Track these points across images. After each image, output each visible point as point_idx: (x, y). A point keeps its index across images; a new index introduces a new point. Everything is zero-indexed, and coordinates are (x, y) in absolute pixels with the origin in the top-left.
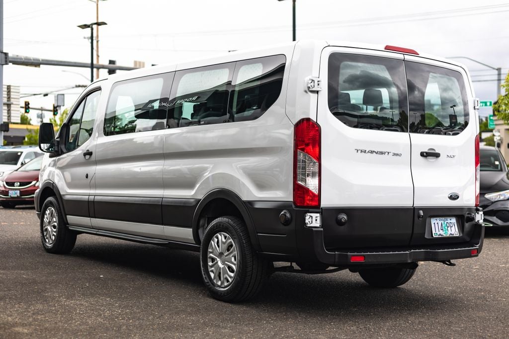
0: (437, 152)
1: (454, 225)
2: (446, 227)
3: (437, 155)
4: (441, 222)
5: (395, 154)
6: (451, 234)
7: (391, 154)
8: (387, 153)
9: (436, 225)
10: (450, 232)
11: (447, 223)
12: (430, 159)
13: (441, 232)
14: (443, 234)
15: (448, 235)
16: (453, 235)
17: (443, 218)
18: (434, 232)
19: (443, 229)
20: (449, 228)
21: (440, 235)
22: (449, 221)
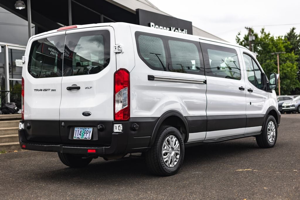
0: (78, 86)
1: (90, 133)
2: (84, 134)
3: (78, 88)
4: (81, 130)
5: (53, 90)
6: (85, 138)
7: (50, 90)
8: (48, 90)
9: (77, 132)
10: (85, 136)
11: (85, 131)
12: (73, 91)
13: (79, 136)
14: (80, 138)
15: (83, 139)
16: (87, 139)
17: (83, 128)
18: (74, 136)
19: (81, 135)
20: (85, 134)
21: (78, 138)
22: (87, 129)
